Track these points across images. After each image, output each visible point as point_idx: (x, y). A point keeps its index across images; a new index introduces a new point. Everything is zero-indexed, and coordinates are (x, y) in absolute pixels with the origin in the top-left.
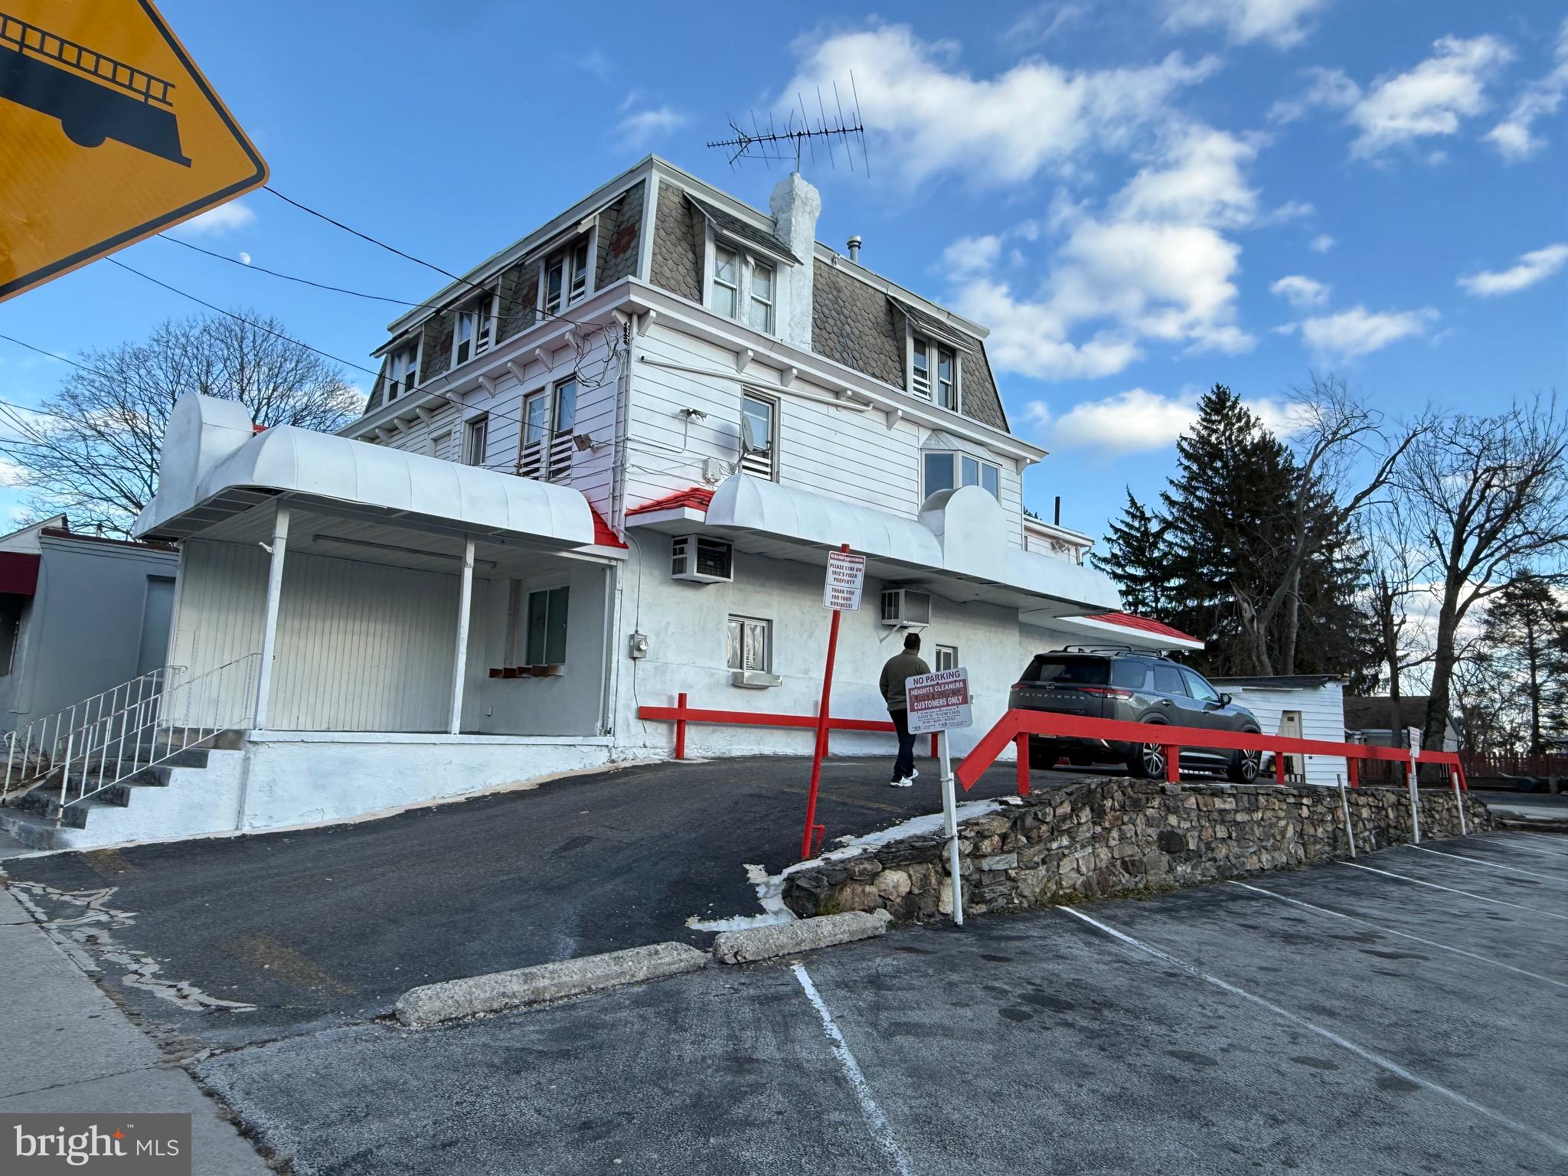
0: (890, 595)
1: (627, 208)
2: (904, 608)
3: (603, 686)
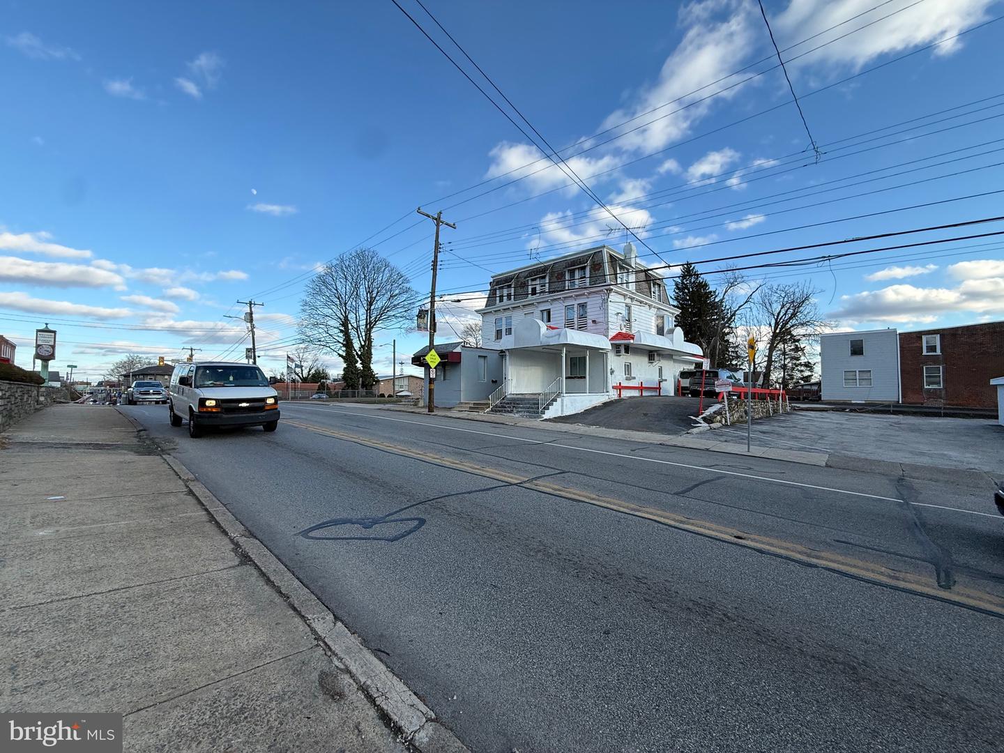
0: (649, 355)
1: (595, 257)
2: (656, 358)
3: (605, 381)
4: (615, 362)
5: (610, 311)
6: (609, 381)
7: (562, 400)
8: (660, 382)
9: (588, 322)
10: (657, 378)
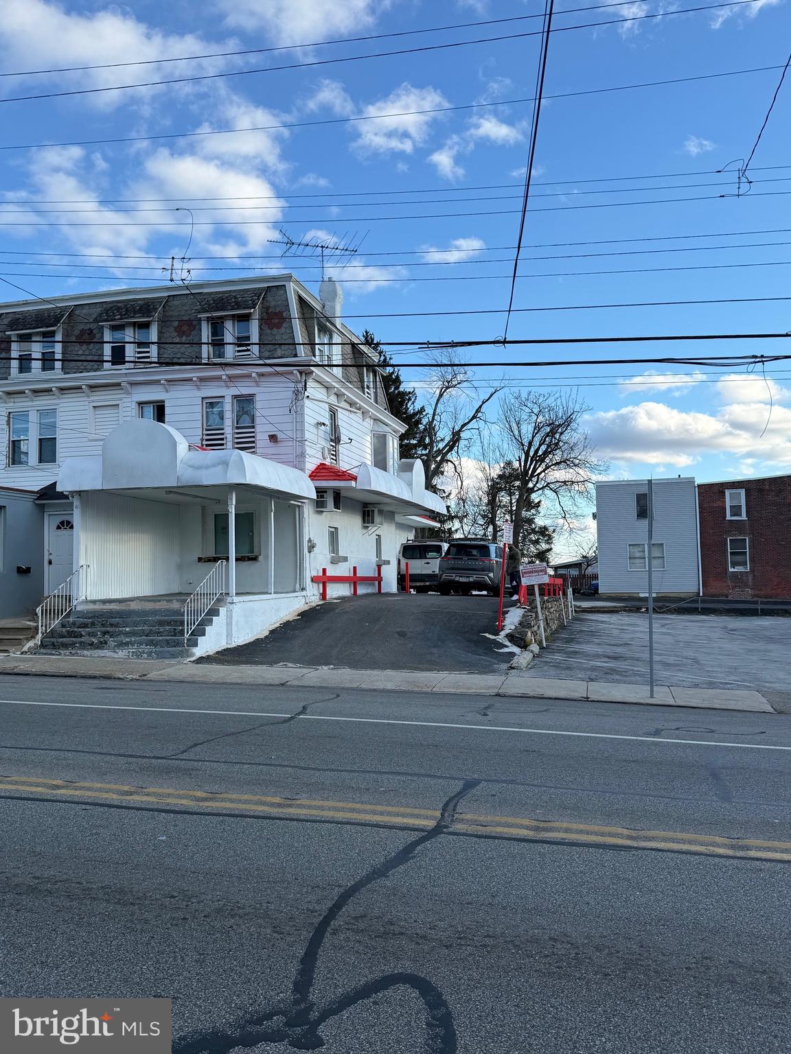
0: (368, 511)
1: (269, 298)
2: (377, 519)
3: (299, 566)
4: (315, 526)
5: (307, 418)
6: (307, 564)
7: (230, 612)
8: (379, 567)
9: (259, 436)
10: (374, 559)
